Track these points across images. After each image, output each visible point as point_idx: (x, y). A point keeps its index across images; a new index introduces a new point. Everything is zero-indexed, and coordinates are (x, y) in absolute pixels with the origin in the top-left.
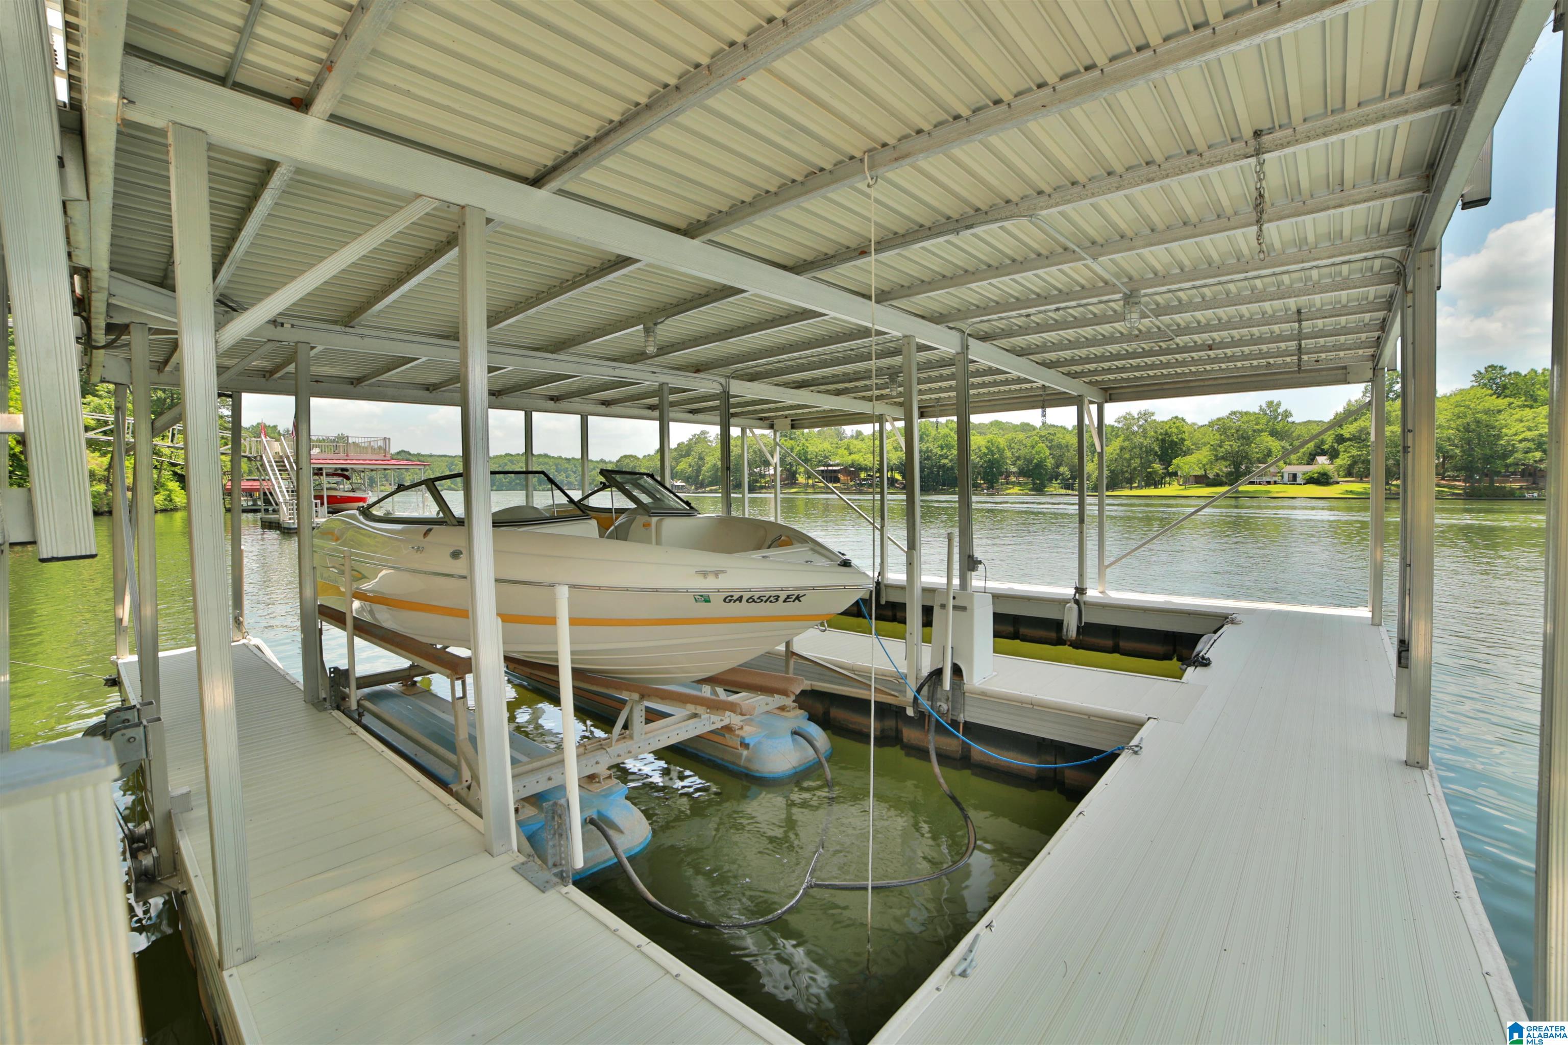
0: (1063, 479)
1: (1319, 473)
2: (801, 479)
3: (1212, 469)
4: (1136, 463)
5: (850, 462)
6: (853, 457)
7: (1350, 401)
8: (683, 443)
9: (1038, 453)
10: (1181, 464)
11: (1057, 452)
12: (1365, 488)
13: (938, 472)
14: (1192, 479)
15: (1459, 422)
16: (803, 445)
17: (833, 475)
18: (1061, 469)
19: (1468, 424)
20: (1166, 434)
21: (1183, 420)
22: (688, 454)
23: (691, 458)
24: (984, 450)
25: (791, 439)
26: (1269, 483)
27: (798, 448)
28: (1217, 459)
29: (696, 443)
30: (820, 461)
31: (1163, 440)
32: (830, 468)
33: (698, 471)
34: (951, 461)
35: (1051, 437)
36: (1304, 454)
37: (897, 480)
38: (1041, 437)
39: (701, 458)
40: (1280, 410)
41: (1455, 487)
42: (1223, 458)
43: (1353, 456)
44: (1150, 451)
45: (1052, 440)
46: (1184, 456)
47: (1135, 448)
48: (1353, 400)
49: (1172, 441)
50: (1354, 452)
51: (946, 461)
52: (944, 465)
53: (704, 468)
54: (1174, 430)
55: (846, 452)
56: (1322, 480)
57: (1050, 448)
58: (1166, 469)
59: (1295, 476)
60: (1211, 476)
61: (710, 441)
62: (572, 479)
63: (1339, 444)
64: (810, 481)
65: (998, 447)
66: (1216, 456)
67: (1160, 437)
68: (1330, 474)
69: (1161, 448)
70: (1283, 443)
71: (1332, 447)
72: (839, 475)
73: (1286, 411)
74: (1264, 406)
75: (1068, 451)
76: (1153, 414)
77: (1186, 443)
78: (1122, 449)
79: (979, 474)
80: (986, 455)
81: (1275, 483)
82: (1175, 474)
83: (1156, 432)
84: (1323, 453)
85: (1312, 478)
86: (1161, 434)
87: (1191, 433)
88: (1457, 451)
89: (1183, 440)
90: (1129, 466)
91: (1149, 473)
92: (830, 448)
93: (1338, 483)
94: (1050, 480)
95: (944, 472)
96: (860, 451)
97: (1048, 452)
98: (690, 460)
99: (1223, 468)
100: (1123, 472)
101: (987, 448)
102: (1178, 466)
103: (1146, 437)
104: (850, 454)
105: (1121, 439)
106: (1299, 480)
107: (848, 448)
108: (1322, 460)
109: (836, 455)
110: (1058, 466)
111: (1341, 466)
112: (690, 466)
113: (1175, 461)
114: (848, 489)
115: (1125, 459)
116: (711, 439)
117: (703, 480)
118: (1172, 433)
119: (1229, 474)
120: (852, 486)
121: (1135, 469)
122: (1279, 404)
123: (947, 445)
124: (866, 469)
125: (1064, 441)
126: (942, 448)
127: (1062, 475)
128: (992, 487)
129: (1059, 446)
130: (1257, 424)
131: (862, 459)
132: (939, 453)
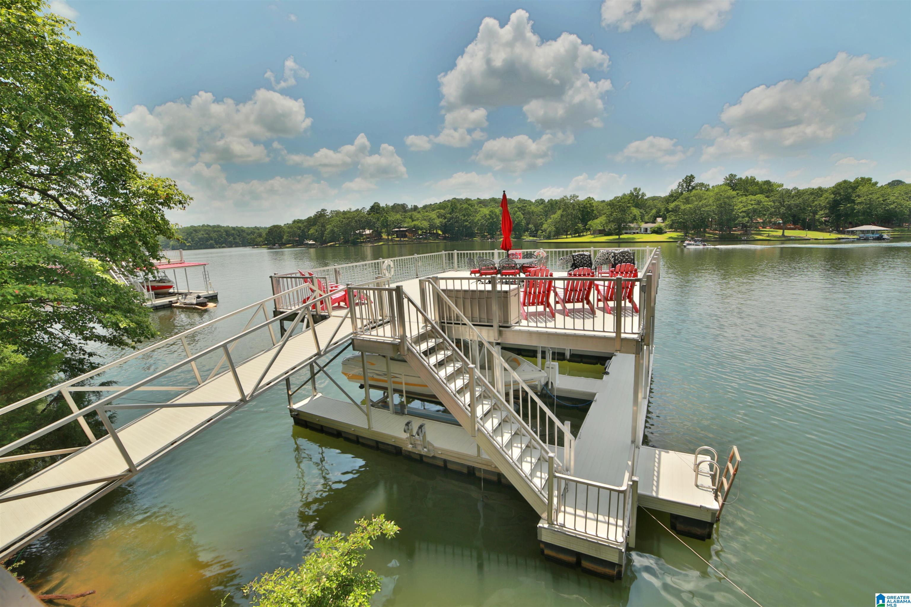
0: (531, 231)
1: (658, 228)
2: (384, 236)
3: (607, 226)
4: (569, 223)
5: (413, 226)
6: (415, 223)
7: (672, 190)
8: (311, 217)
9: (518, 217)
10: (592, 224)
11: (527, 216)
12: (678, 235)
13: (463, 229)
14: (597, 232)
15: (718, 202)
16: (385, 216)
17: (403, 233)
18: (530, 226)
19: (721, 204)
20: (584, 207)
21: (593, 199)
22: (314, 224)
23: (317, 226)
24: (488, 216)
25: (377, 213)
26: (634, 233)
27: (382, 219)
28: (610, 222)
29: (319, 217)
30: (395, 226)
31: (583, 211)
32: (402, 229)
33: (322, 234)
34: (470, 223)
35: (524, 208)
36: (651, 216)
37: (440, 234)
38: (518, 208)
39: (323, 226)
40: (640, 193)
41: (715, 234)
42: (612, 221)
43: (672, 220)
44: (576, 217)
45: (525, 210)
46: (594, 219)
47: (569, 215)
48: (673, 189)
49: (588, 211)
50: (673, 218)
51: (467, 223)
52: (466, 225)
53: (326, 232)
54: (588, 205)
55: (410, 220)
56: (659, 231)
57: (523, 214)
58: (585, 226)
59: (646, 230)
60: (607, 230)
61: (328, 215)
62: (238, 241)
63: (667, 213)
64: (390, 237)
65: (495, 215)
66: (609, 220)
67: (581, 209)
68: (663, 228)
69: (582, 215)
70: (641, 211)
71: (664, 213)
72: (407, 233)
73: (643, 193)
74: (632, 191)
75: (533, 215)
76: (578, 197)
77: (594, 212)
78: (562, 216)
79: (485, 229)
80: (489, 219)
81: (637, 233)
82: (589, 229)
83: (579, 207)
84: (660, 217)
85: (654, 230)
86: (582, 207)
87: (597, 206)
88: (716, 217)
89: (593, 210)
90: (566, 225)
91: (576, 229)
92: (401, 218)
93: (666, 232)
94: (524, 232)
95: (466, 229)
96: (418, 219)
97: (522, 216)
98: (316, 227)
99: (613, 226)
100: (562, 228)
101: (490, 215)
102: (590, 225)
103: (574, 210)
104: (413, 221)
105: (562, 210)
106: (649, 232)
107: (411, 217)
108: (659, 220)
109: (405, 222)
110: (528, 224)
111: (667, 225)
112: (317, 231)
113: (589, 223)
114: (412, 241)
115: (564, 221)
116: (328, 214)
117: (325, 239)
118: (587, 207)
119: (616, 229)
120: (414, 239)
121: (569, 226)
122: (640, 189)
123: (467, 214)
124: (422, 229)
125: (531, 210)
126: (464, 216)
127: (530, 229)
128: (493, 237)
129: (529, 213)
130: (629, 203)
131: (419, 224)
132: (463, 219)
